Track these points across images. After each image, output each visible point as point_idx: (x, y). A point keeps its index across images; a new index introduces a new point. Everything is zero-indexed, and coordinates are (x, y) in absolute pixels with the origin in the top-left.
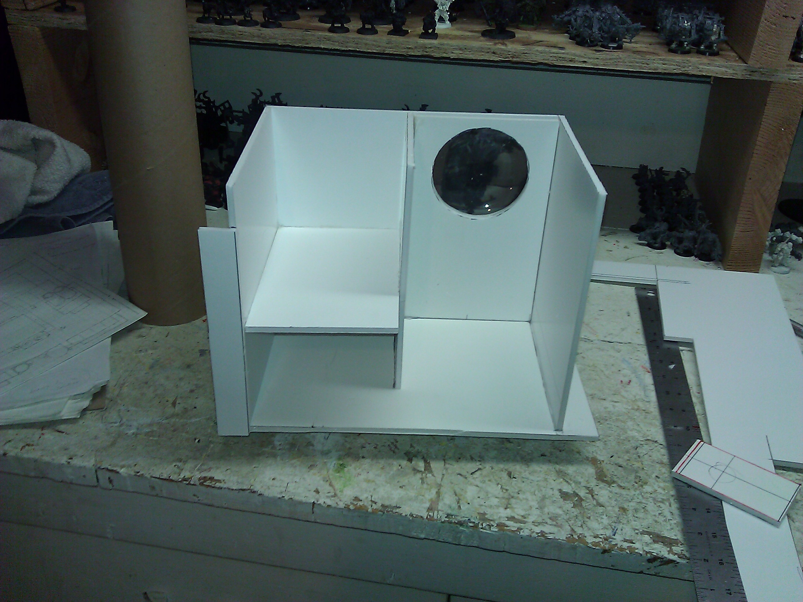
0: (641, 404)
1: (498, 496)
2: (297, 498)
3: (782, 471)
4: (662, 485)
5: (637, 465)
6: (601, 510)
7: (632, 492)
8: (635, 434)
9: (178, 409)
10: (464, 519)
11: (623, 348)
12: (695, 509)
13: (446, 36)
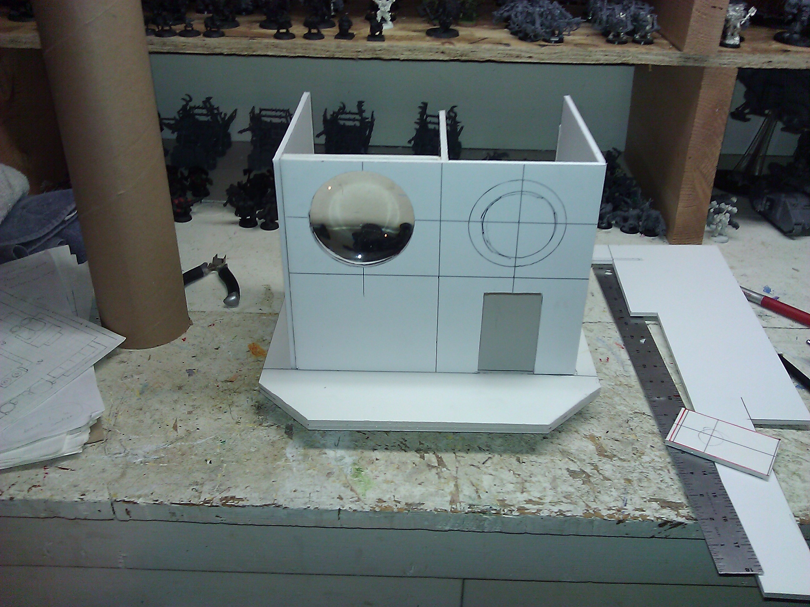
0: (622, 379)
1: (512, 482)
2: (322, 507)
3: (759, 429)
4: (657, 453)
5: (632, 437)
6: (608, 483)
7: (633, 464)
8: (623, 408)
9: (181, 431)
10: (485, 508)
11: (595, 327)
12: (692, 473)
13: (392, 38)
